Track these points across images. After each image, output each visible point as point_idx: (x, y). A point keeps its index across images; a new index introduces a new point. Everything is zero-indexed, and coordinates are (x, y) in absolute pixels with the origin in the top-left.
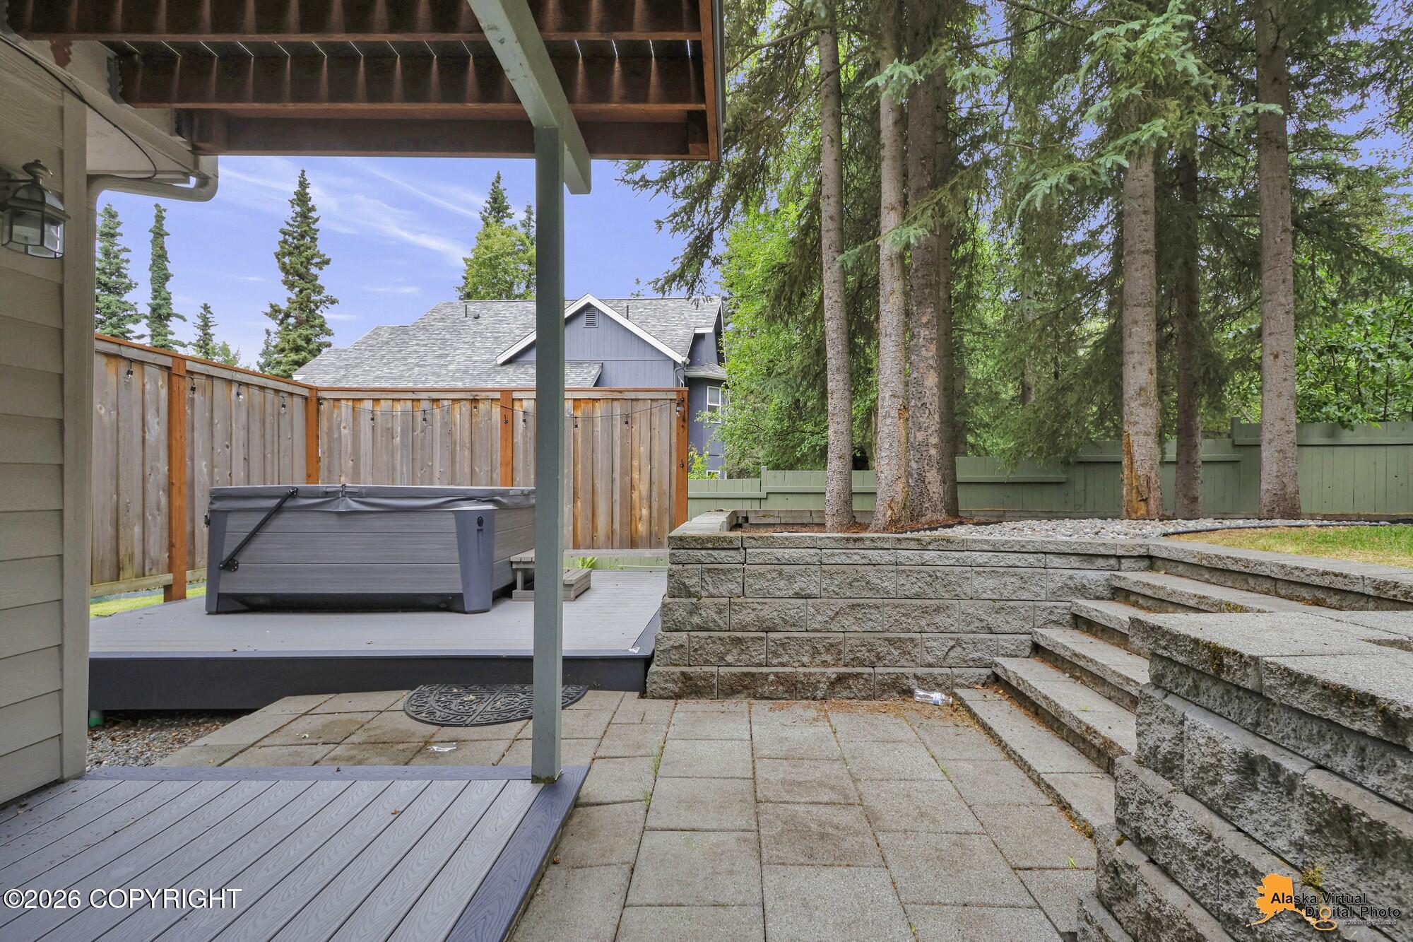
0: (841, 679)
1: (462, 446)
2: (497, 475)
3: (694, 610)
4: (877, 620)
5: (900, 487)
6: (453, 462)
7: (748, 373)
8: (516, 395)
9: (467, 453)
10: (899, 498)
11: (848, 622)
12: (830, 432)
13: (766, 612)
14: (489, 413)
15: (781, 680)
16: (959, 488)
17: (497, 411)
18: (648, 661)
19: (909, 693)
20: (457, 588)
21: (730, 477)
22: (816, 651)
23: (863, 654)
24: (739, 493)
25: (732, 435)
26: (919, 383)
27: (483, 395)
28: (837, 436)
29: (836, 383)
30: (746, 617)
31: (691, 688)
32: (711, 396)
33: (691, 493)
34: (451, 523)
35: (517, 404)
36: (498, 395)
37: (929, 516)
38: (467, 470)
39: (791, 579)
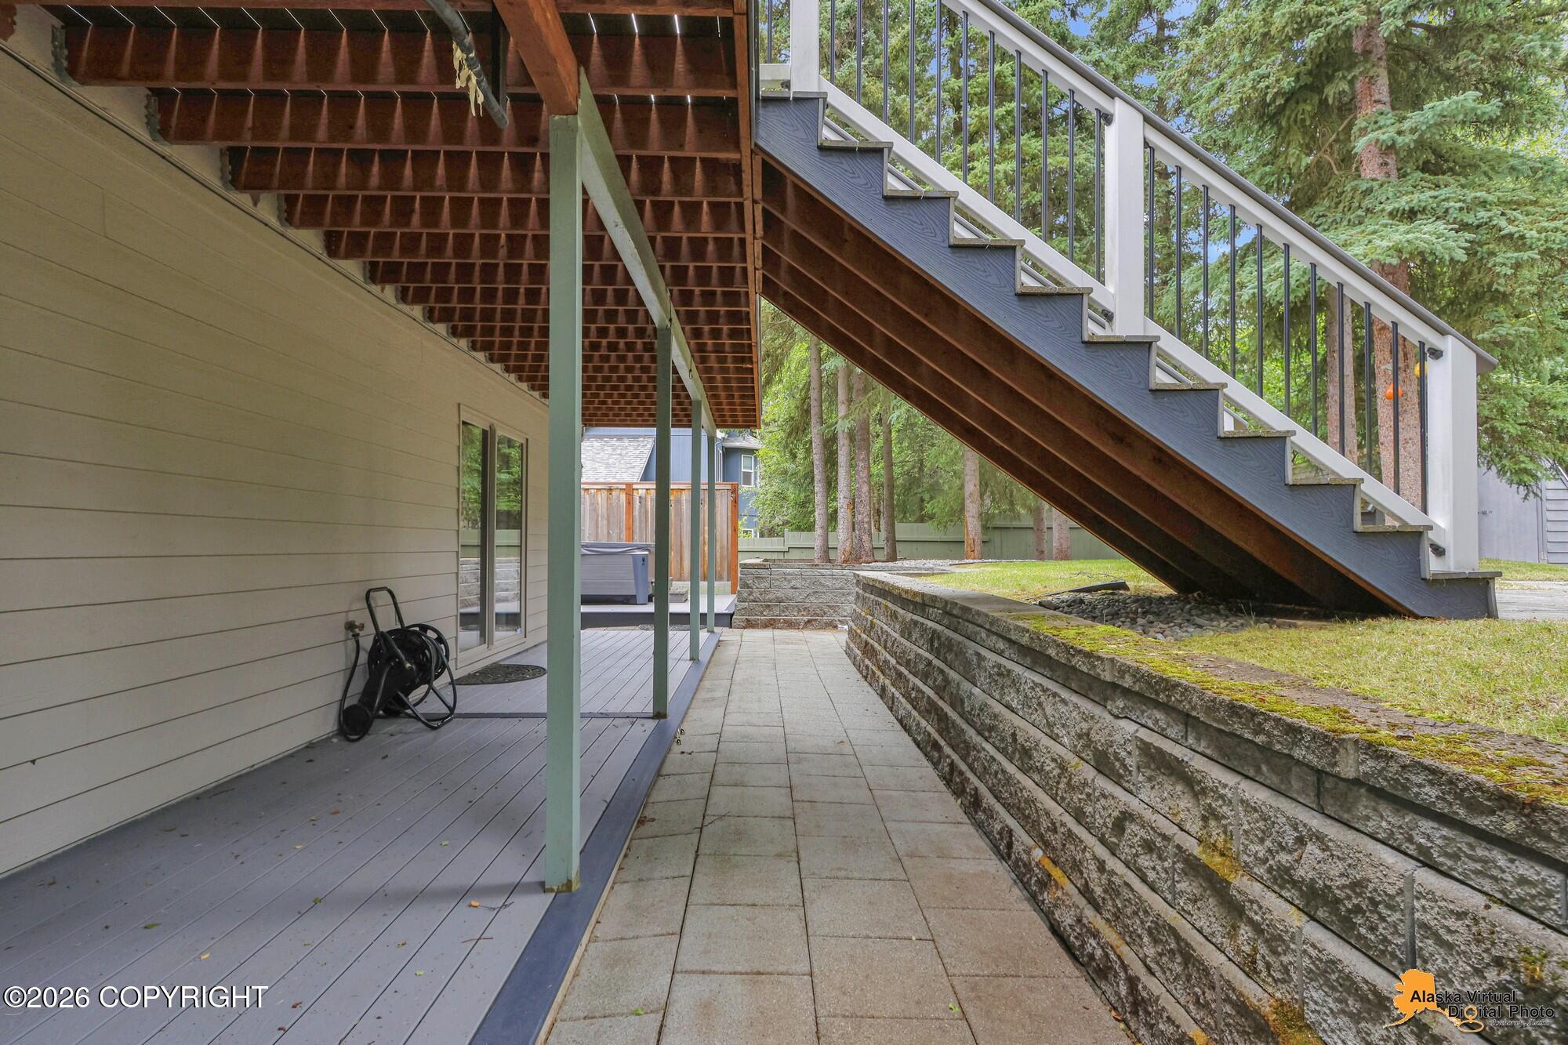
0: (809, 621)
1: (602, 517)
2: (623, 536)
3: (751, 594)
4: (824, 598)
5: (848, 543)
6: (597, 527)
7: (775, 459)
8: (635, 486)
9: (605, 522)
10: (848, 549)
11: (812, 599)
12: (816, 514)
13: (779, 595)
14: (618, 498)
15: (785, 621)
16: (897, 544)
17: (623, 497)
18: (732, 615)
19: (836, 627)
20: (632, 592)
21: (762, 535)
22: (799, 611)
23: (818, 611)
24: (769, 548)
25: (764, 504)
26: (859, 490)
27: (615, 486)
28: (819, 516)
29: (818, 487)
30: (771, 596)
31: (750, 625)
32: (745, 464)
33: (740, 548)
34: (630, 560)
35: (635, 492)
36: (624, 487)
37: (864, 558)
38: (605, 532)
39: (789, 581)
